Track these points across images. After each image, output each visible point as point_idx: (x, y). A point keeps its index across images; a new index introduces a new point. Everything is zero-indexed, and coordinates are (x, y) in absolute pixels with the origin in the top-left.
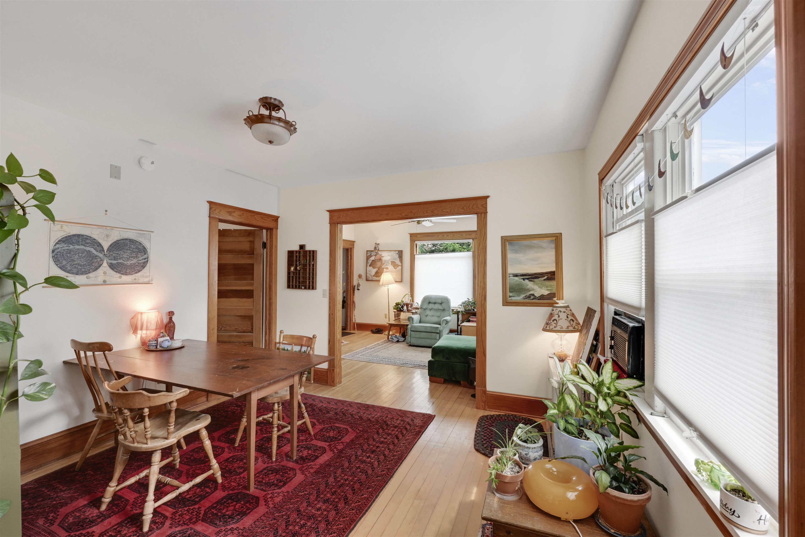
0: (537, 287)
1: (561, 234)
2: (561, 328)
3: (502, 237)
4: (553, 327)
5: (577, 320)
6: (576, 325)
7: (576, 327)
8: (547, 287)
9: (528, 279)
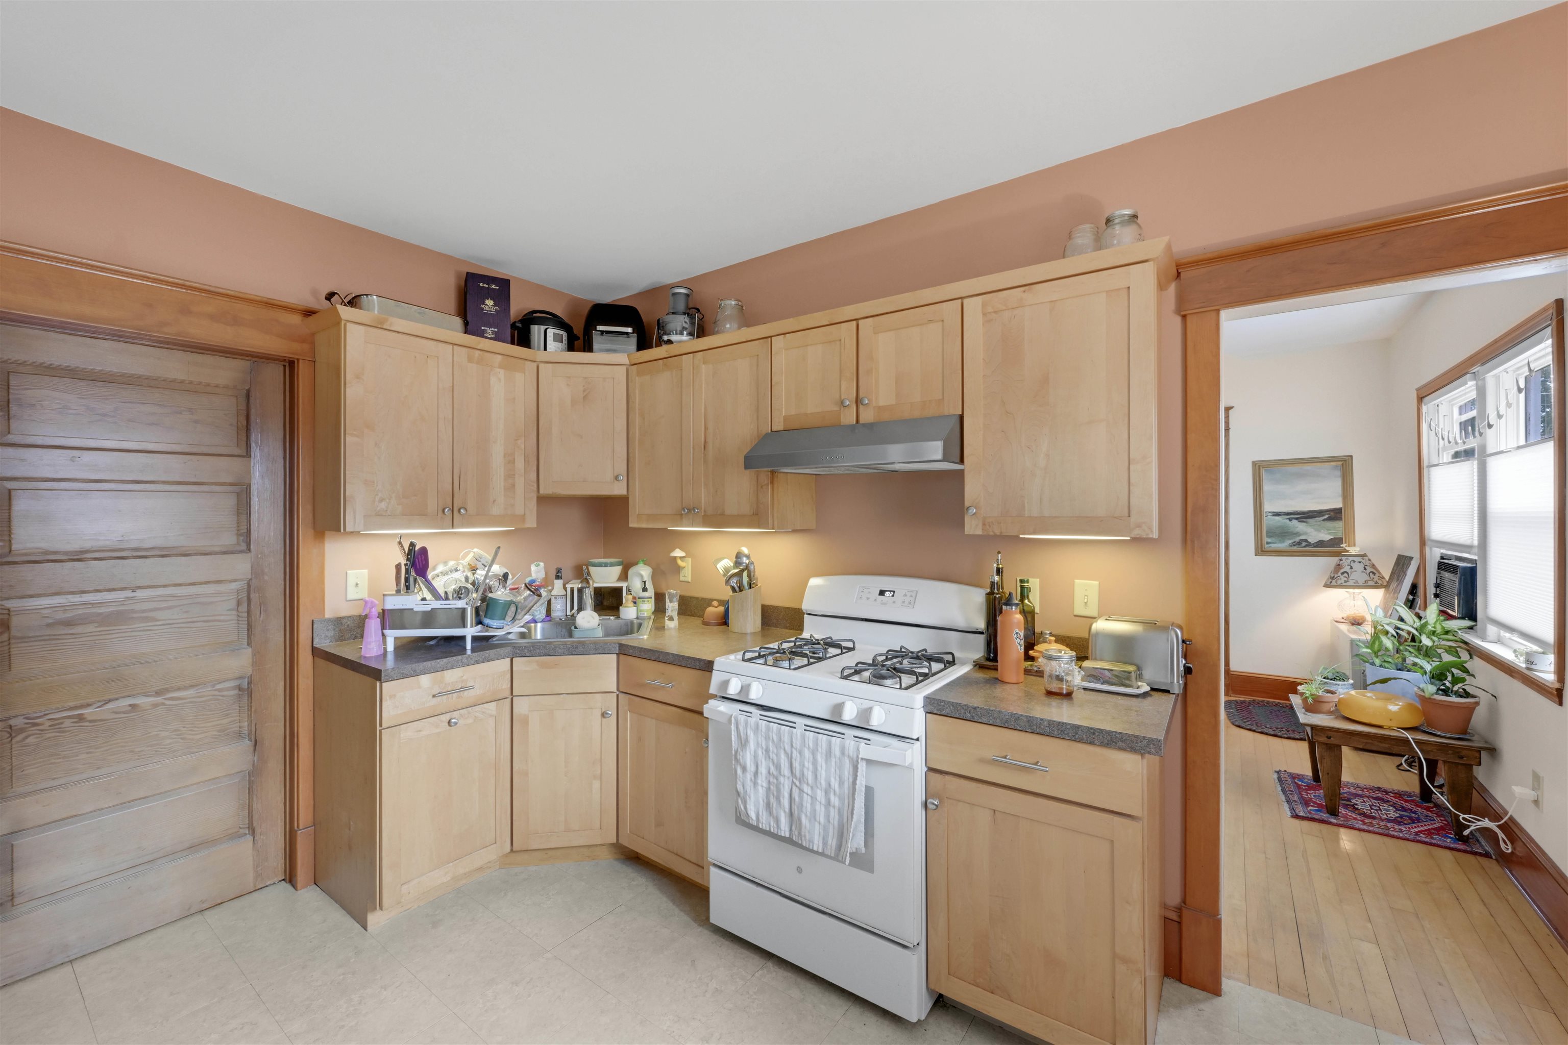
0: (1313, 530)
1: (1351, 456)
2: (1355, 583)
3: (1254, 462)
4: (1343, 581)
5: (1379, 573)
6: (1379, 579)
7: (1380, 582)
8: (1328, 530)
9: (1297, 519)
